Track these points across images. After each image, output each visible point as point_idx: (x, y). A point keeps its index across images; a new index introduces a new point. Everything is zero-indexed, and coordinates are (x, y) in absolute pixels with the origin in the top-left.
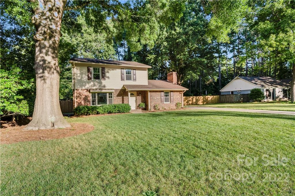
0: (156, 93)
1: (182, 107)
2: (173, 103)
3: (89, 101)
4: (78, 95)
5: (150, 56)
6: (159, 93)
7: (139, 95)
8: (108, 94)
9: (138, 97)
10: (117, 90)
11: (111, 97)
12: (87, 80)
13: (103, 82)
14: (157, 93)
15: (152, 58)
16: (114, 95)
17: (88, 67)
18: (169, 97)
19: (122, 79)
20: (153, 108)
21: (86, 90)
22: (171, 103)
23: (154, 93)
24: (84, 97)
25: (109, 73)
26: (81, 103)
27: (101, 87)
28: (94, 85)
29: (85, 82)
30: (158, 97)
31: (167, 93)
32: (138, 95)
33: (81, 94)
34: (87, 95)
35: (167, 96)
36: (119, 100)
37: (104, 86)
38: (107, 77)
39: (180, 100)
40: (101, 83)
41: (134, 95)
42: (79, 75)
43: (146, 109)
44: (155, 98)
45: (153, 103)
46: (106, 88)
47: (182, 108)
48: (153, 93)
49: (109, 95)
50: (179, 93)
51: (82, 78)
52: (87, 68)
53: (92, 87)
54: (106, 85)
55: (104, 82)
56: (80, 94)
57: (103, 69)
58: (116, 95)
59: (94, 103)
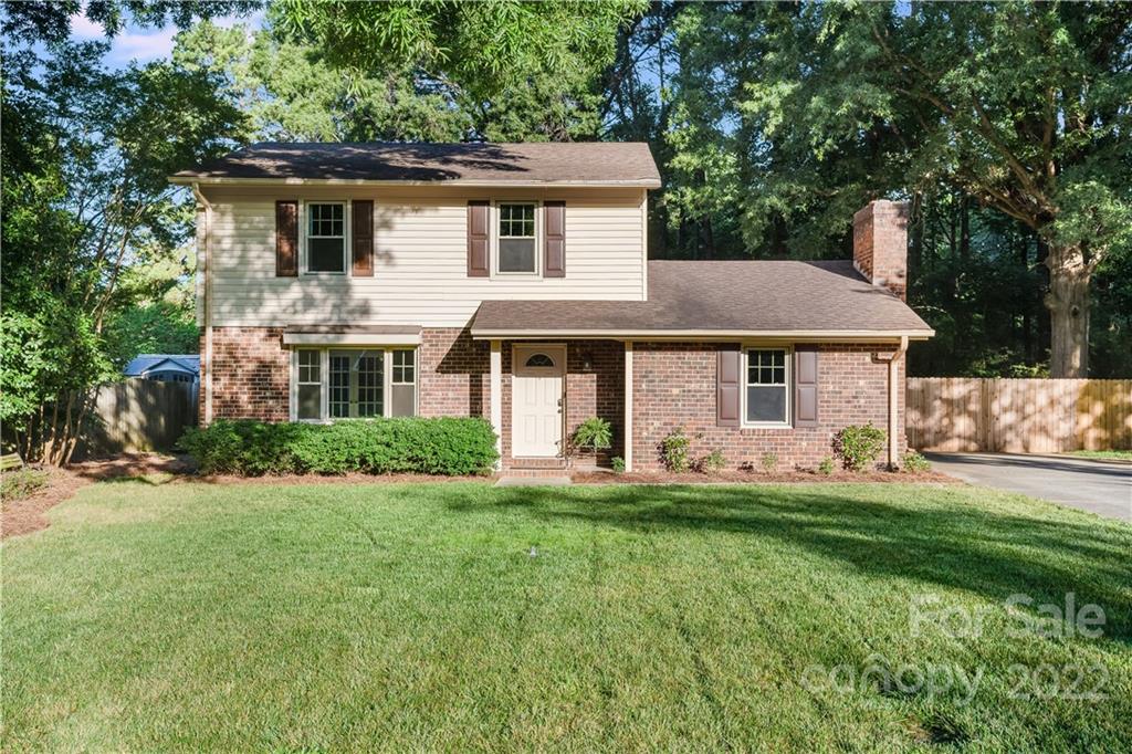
0: (681, 354)
1: (894, 459)
2: (810, 428)
3: (280, 395)
4: (220, 358)
5: (757, 95)
6: (704, 354)
7: (579, 369)
8: (388, 358)
9: (578, 377)
10: (441, 331)
11: (405, 374)
12: (272, 274)
13: (355, 289)
14: (688, 354)
15: (768, 107)
16: (425, 364)
17: (278, 203)
18: (786, 385)
19: (477, 267)
20: (657, 457)
21: (263, 334)
22: (794, 427)
23: (669, 354)
24: (251, 366)
25: (394, 234)
26: (234, 401)
27: (344, 316)
28: (309, 302)
29: (257, 285)
30: (693, 386)
31: (768, 360)
32: (575, 366)
33: (239, 354)
34: (268, 358)
35: (766, 379)
36: (451, 395)
37: (365, 310)
38: (380, 257)
39: (872, 411)
40: (344, 290)
41: (549, 363)
42: (227, 244)
43: (611, 455)
44: (675, 391)
45: (657, 424)
46: (373, 321)
47: (890, 468)
48: (658, 355)
49: (397, 361)
50: (867, 357)
51: (243, 260)
52: (273, 205)
53: (295, 312)
54: (374, 303)
55: (361, 287)
56: (231, 350)
57: (363, 209)
58: (435, 364)
59: (311, 404)
